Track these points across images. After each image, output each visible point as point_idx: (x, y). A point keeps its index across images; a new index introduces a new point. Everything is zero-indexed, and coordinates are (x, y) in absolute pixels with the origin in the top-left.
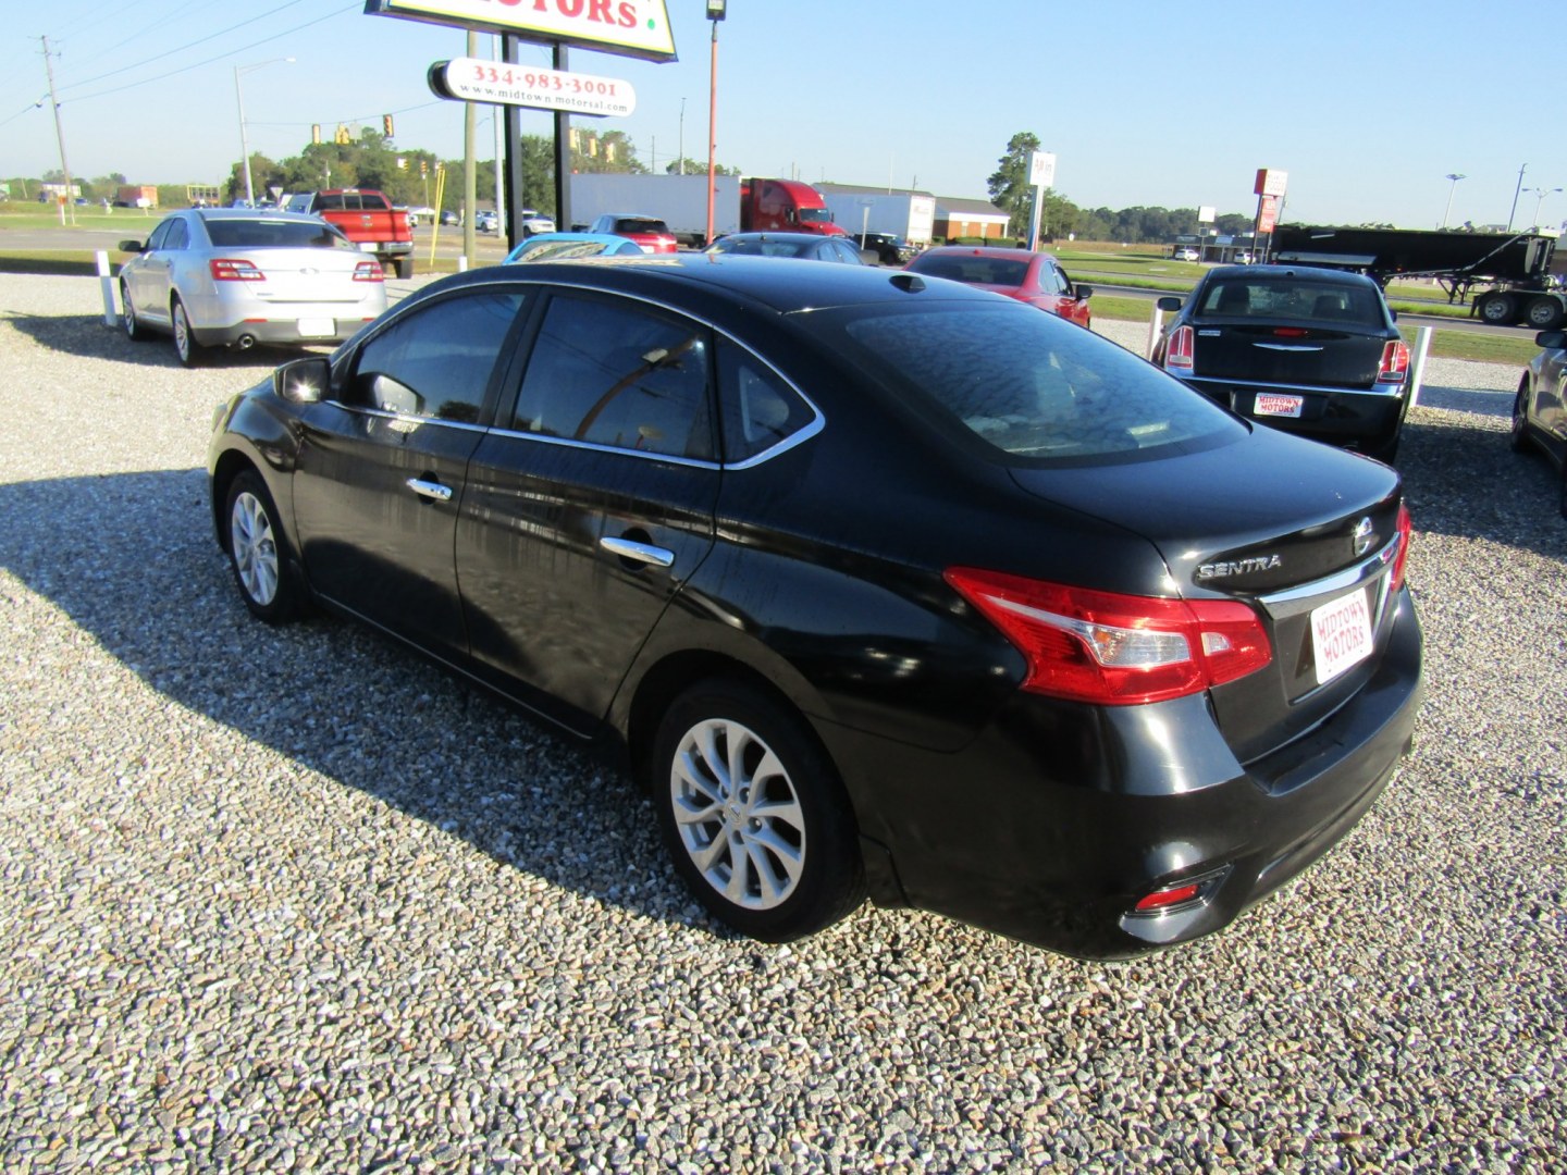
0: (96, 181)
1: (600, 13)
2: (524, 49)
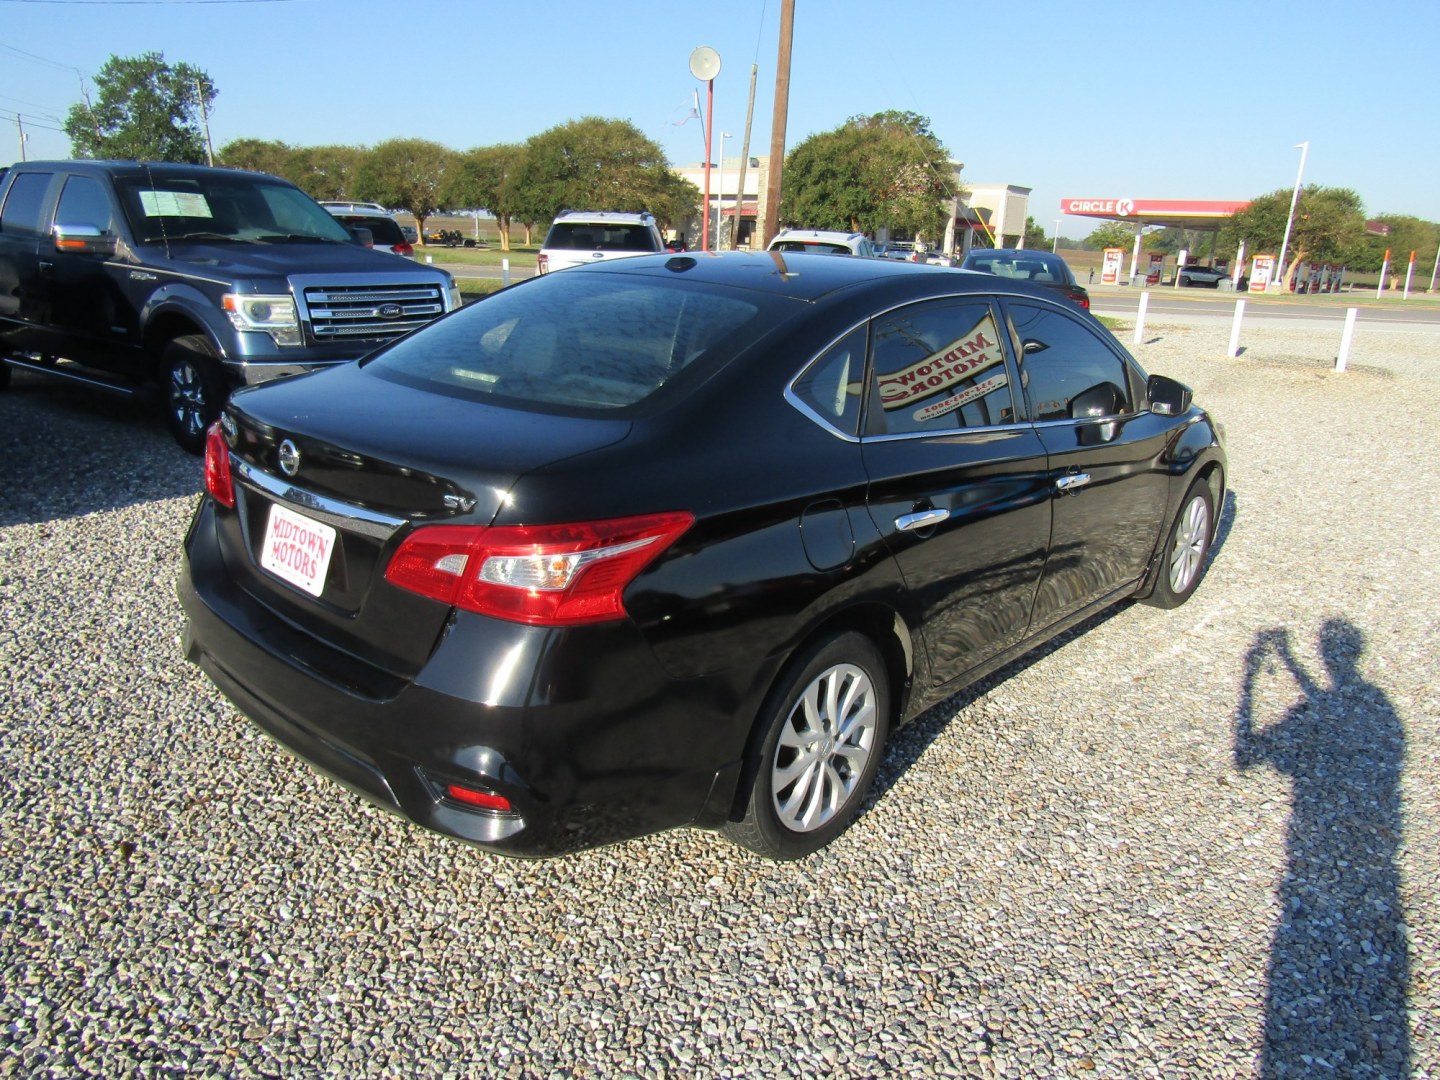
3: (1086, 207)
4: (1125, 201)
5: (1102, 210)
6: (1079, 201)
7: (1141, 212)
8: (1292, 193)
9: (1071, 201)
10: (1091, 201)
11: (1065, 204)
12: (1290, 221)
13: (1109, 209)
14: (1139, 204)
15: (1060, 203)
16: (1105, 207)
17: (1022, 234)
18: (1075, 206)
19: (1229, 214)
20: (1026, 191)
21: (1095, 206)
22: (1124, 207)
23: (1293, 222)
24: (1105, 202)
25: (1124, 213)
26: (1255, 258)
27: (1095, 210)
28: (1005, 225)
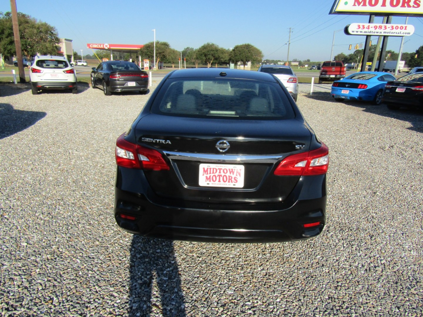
0: (303, 61)
1: (406, 5)
2: (375, 18)
3: (95, 46)
4: (106, 44)
5: (100, 47)
6: (92, 44)
7: (112, 48)
8: (154, 43)
9: (90, 44)
10: (96, 44)
11: (89, 45)
12: (155, 50)
13: (102, 47)
14: (110, 45)
15: (87, 45)
16: (101, 46)
17: (73, 54)
18: (92, 46)
19: (139, 49)
20: (71, 41)
21: (98, 46)
22: (106, 46)
23: (156, 51)
24: (101, 45)
25: (107, 48)
26: (144, 60)
27: (98, 47)
28: (67, 52)
